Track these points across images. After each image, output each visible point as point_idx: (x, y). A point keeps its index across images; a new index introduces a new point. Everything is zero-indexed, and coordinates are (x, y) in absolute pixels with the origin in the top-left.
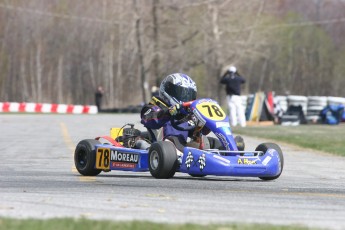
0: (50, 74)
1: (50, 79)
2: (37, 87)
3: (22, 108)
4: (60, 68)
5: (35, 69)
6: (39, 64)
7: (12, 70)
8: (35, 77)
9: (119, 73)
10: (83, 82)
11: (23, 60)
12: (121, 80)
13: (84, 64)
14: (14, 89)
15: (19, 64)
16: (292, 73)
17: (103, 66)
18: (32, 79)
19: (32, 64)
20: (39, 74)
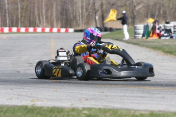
0: (50, 11)
1: (49, 14)
2: (43, 18)
3: (35, 30)
5: (42, 9)
6: (44, 7)
7: (30, 10)
9: (84, 10)
10: (66, 16)
11: (36, 5)
12: (85, 14)
13: (67, 6)
14: (32, 19)
15: (34, 7)
16: (172, 8)
17: (76, 7)
18: (41, 14)
19: (40, 6)
20: (44, 12)
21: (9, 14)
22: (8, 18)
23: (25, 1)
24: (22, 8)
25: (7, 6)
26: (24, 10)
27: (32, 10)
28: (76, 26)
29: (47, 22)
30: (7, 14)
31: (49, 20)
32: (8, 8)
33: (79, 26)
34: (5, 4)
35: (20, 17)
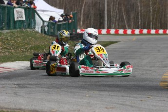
21: (141, 17)
22: (140, 21)
23: (157, 4)
24: (154, 11)
26: (156, 13)
27: (163, 13)
30: (139, 16)
32: (141, 11)
34: (138, 7)
35: (151, 19)
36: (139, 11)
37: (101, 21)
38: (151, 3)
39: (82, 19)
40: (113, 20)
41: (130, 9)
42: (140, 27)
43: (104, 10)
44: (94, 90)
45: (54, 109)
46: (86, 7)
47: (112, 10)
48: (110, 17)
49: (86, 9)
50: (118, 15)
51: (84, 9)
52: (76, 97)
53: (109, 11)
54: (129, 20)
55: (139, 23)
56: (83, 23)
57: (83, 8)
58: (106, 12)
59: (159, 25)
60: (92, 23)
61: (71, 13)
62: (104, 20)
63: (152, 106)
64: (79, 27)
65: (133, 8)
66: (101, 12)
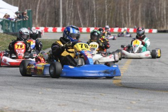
0: (135, 12)
1: (135, 15)
2: (129, 19)
3: (120, 30)
4: (140, 10)
5: (128, 11)
6: (129, 8)
8: (128, 14)
10: (151, 16)
11: (122, 6)
13: (151, 7)
14: (118, 20)
15: (120, 8)
17: (161, 9)
19: (126, 7)
20: (130, 13)
21: (96, 15)
22: (95, 19)
23: (112, 2)
24: (109, 9)
25: (94, 7)
26: (111, 11)
27: (118, 11)
28: (160, 27)
29: (133, 23)
31: (135, 21)
32: (96, 9)
33: (163, 27)
34: (93, 6)
35: (106, 18)
36: (94, 9)
37: (57, 19)
38: (106, 1)
39: (37, 17)
40: (69, 17)
41: (85, 7)
42: (95, 25)
43: (59, 8)
44: (47, 87)
45: (6, 106)
46: (41, 5)
47: (67, 8)
48: (66, 15)
49: (41, 7)
50: (73, 13)
51: (40, 7)
52: (29, 94)
53: (64, 9)
54: (84, 18)
55: (94, 21)
56: (39, 22)
57: (38, 6)
58: (61, 10)
59: (114, 24)
60: (47, 21)
61: (26, 10)
62: (59, 18)
63: (105, 103)
64: (34, 25)
65: (88, 6)
66: (56, 10)
